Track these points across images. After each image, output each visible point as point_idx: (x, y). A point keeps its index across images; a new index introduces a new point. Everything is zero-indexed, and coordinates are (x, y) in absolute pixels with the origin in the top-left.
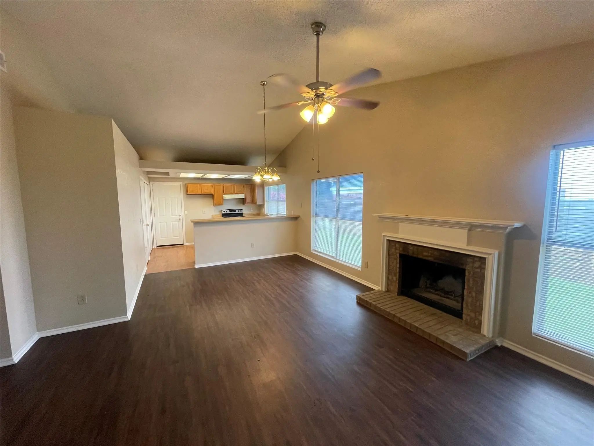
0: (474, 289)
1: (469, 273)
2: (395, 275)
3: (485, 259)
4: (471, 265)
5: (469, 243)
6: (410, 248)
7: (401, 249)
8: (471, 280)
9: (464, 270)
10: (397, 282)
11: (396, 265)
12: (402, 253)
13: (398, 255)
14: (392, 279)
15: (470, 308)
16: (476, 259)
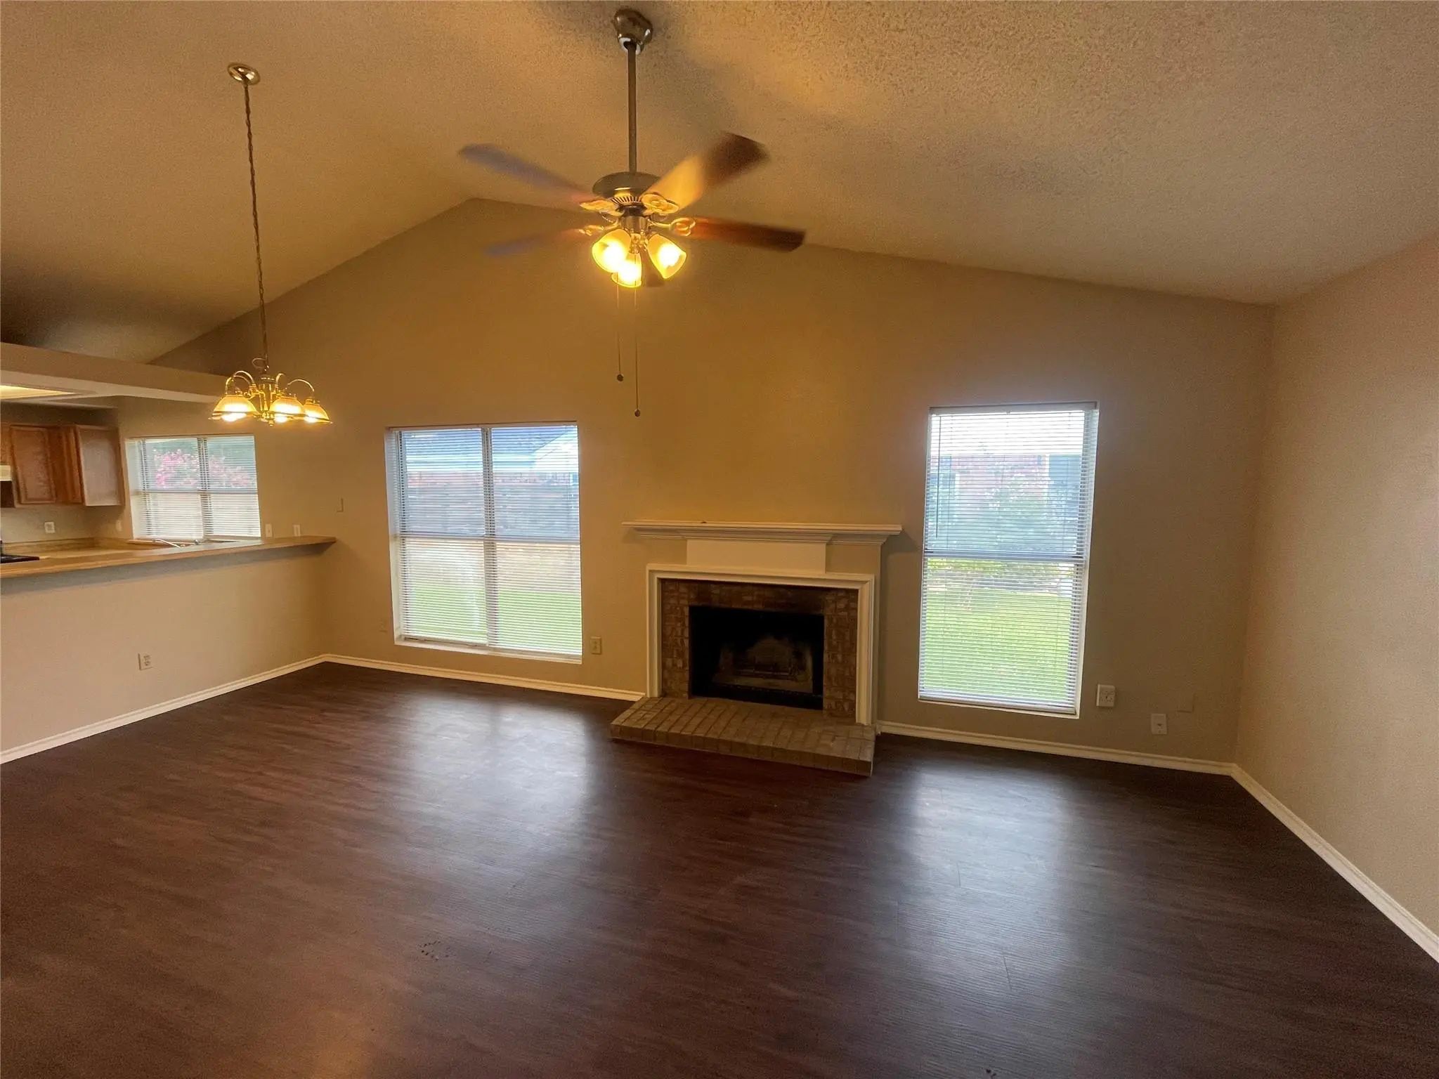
0: (840, 649)
1: (831, 621)
3: (856, 591)
4: (832, 606)
5: (828, 568)
6: (714, 592)
7: (692, 596)
8: (834, 632)
9: (821, 618)
11: (683, 634)
12: (696, 603)
13: (686, 610)
14: (675, 665)
15: (834, 684)
16: (841, 594)
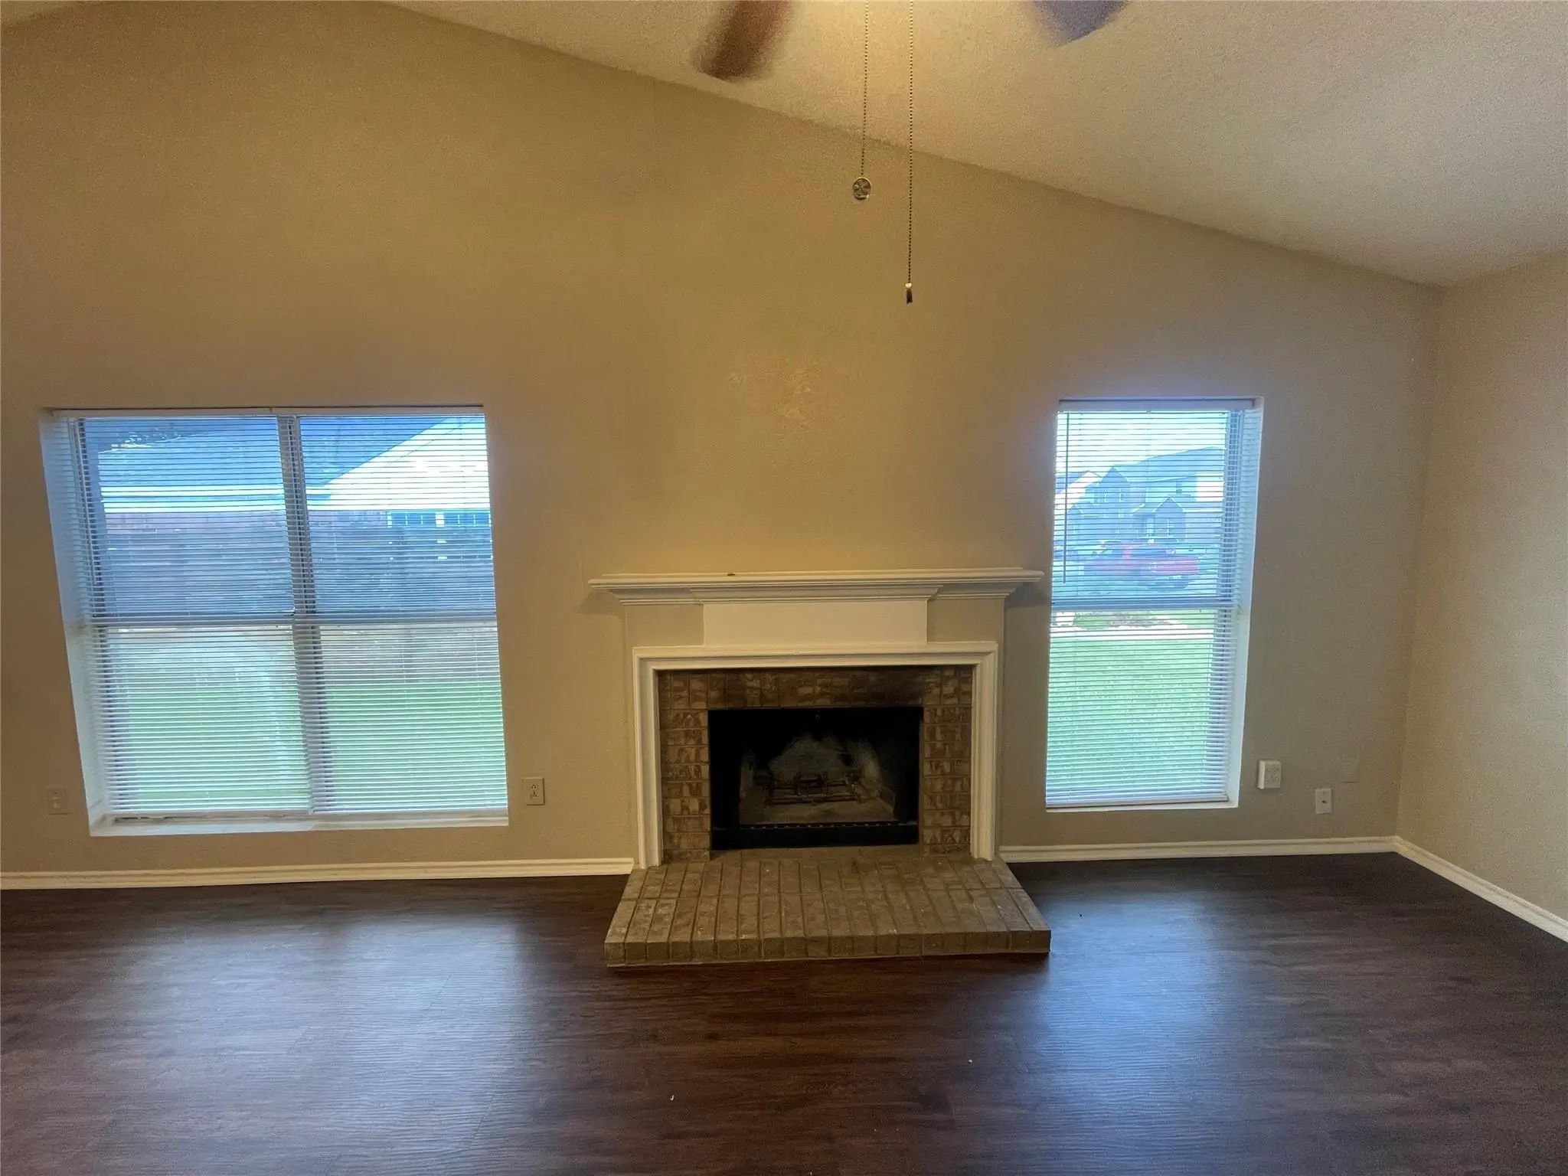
1: (933, 713)
2: (695, 792)
5: (931, 636)
6: (750, 684)
7: (714, 694)
8: (938, 730)
9: (919, 711)
10: (708, 811)
11: (698, 756)
12: (720, 706)
13: (704, 719)
14: (685, 808)
16: (948, 673)
